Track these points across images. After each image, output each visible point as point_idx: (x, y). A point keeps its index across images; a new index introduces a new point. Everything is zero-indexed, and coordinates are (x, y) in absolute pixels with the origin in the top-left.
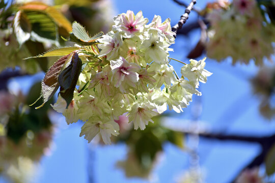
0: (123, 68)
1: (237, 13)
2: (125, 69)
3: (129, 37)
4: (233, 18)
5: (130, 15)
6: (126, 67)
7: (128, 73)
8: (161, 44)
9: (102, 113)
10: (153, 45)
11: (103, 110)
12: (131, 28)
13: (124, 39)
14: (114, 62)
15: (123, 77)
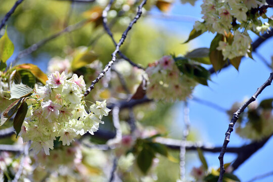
0: (51, 107)
1: (162, 69)
2: (52, 108)
3: (56, 87)
4: (160, 72)
5: (57, 74)
6: (52, 106)
7: (53, 110)
8: (76, 91)
9: (42, 135)
10: (71, 92)
11: (43, 134)
12: (58, 82)
13: (52, 89)
14: (44, 103)
15: (50, 112)
